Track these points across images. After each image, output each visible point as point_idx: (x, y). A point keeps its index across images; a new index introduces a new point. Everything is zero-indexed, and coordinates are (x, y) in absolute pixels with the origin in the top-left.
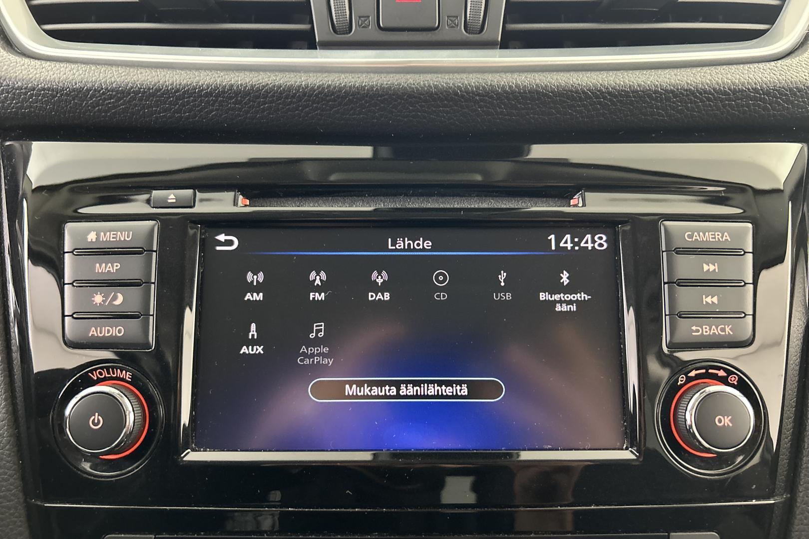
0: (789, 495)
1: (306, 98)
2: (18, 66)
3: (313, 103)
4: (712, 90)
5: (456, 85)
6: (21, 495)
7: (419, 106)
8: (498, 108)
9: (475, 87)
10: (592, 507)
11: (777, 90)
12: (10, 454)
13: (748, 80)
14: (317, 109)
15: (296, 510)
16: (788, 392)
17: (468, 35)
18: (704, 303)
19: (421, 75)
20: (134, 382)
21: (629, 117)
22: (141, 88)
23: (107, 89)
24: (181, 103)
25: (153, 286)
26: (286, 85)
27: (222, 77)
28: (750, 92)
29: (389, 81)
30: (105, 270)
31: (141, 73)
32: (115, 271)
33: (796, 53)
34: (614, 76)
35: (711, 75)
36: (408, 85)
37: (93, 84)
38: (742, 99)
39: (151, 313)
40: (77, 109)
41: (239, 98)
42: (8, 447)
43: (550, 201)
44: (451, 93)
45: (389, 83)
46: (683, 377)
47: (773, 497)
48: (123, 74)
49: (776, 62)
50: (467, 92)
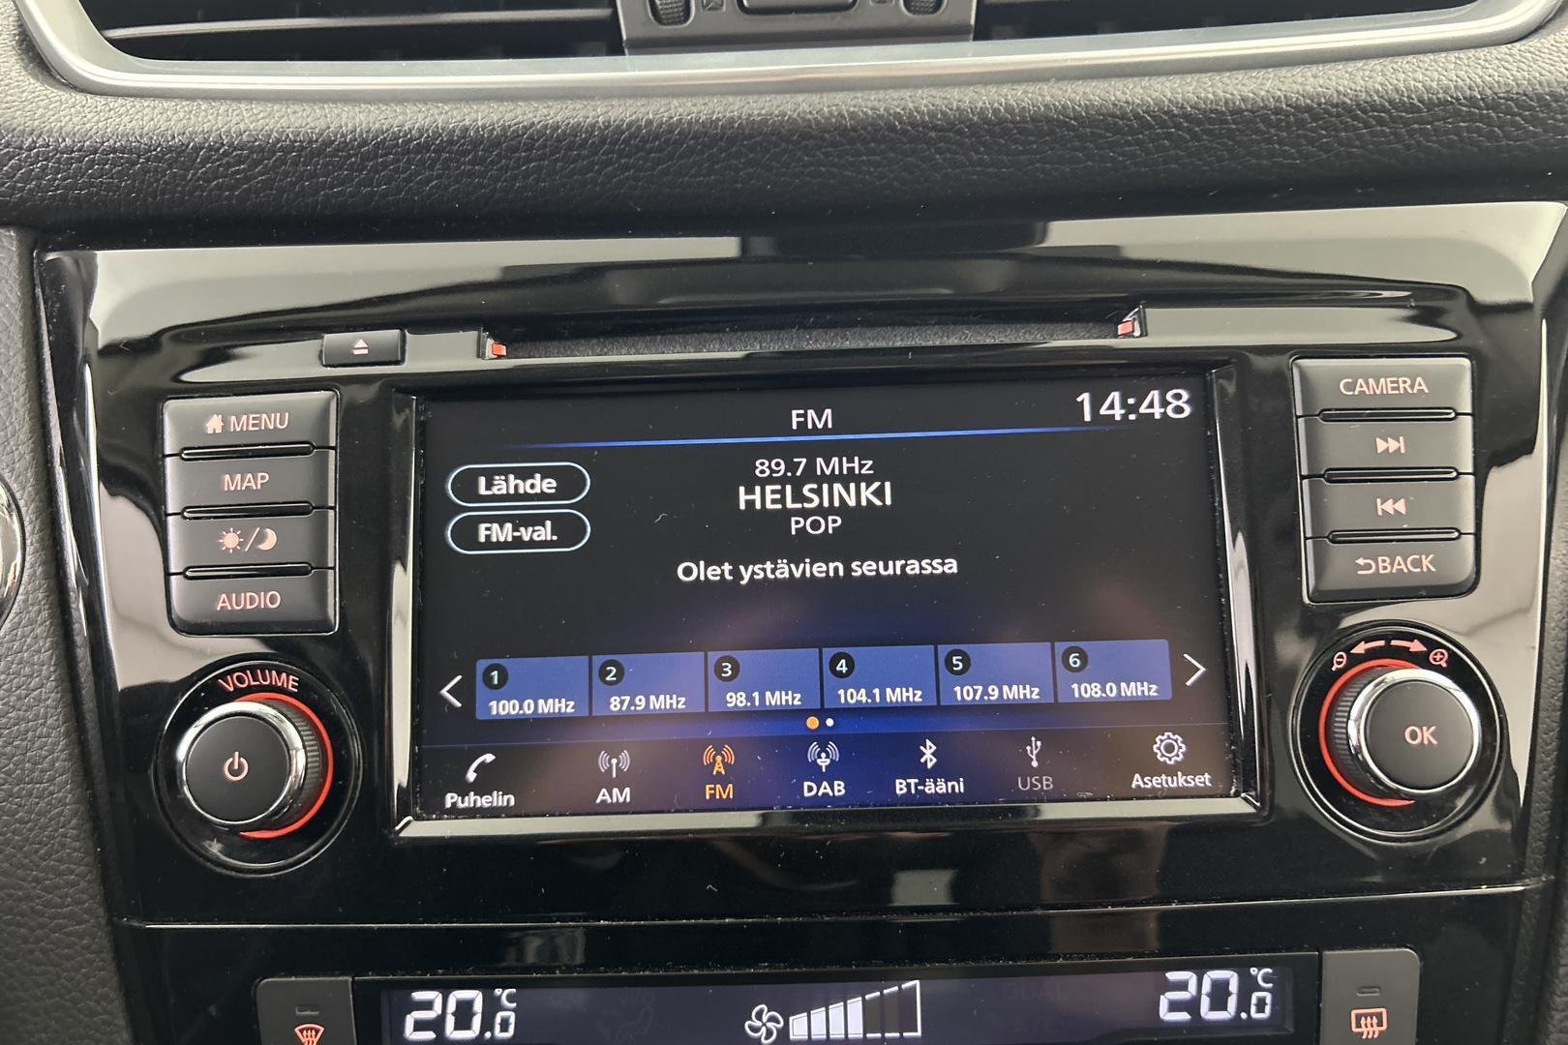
0: (1552, 877)
1: (606, 146)
2: (63, 106)
3: (620, 157)
4: (1387, 104)
5: (892, 111)
6: (101, 911)
7: (823, 153)
8: (973, 153)
9: (928, 114)
10: (1174, 906)
11: (1511, 99)
12: (78, 836)
13: (1456, 81)
14: (626, 168)
15: (614, 923)
16: (1548, 681)
17: (910, 15)
18: (1380, 513)
19: (825, 95)
20: (303, 693)
21: (1226, 162)
22: (296, 141)
23: (231, 145)
24: (372, 166)
25: (331, 513)
26: (569, 123)
27: (446, 113)
28: (1460, 104)
29: (763, 108)
30: (242, 486)
31: (295, 112)
32: (259, 487)
33: (1550, 25)
34: (1195, 84)
35: (1384, 75)
36: (798, 115)
37: (206, 136)
38: (1444, 119)
39: (331, 565)
40: (178, 185)
41: (480, 153)
42: (74, 822)
43: (1079, 327)
44: (882, 128)
45: (763, 112)
46: (1341, 657)
47: (1522, 878)
48: (261, 115)
49: (1509, 46)
50: (914, 125)
